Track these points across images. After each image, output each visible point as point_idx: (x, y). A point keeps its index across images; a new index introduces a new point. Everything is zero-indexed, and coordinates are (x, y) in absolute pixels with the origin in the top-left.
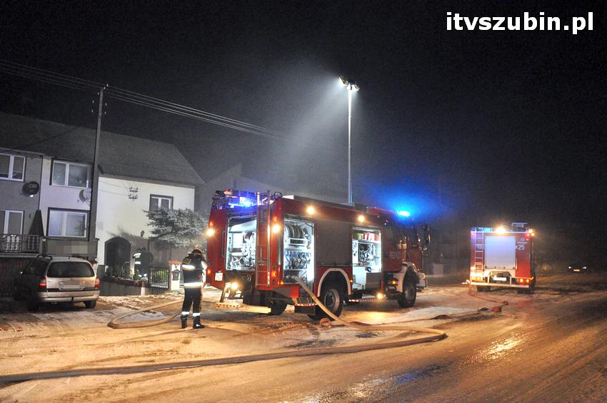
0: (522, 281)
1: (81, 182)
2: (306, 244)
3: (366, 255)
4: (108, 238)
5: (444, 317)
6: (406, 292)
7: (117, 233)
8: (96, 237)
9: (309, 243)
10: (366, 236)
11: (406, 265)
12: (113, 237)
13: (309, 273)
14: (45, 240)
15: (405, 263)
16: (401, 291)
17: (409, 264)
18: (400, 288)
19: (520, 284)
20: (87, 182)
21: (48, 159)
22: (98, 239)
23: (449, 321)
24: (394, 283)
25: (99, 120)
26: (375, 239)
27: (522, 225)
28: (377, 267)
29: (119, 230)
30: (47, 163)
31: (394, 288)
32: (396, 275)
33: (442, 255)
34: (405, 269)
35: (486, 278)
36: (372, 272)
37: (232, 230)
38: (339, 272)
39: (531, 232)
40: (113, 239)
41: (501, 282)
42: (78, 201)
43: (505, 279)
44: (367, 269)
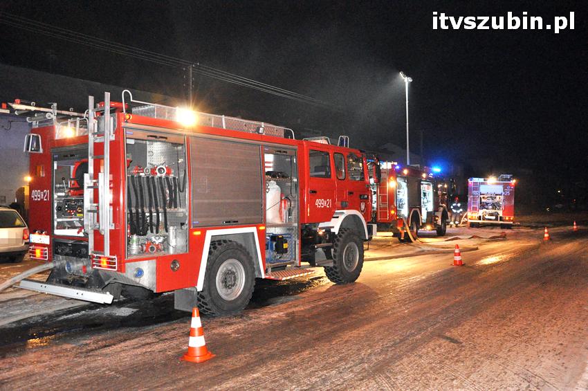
0: (507, 218)
6: (442, 226)
9: (405, 192)
13: (405, 211)
18: (440, 223)
19: (506, 220)
24: (437, 219)
27: (509, 176)
28: (431, 208)
31: (437, 222)
32: (438, 214)
34: (442, 209)
35: (480, 217)
36: (429, 211)
38: (417, 211)
39: (513, 182)
41: (490, 220)
43: (494, 218)
44: (427, 209)
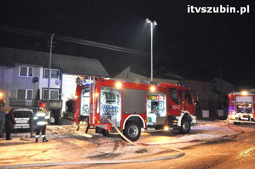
1: (56, 77)
2: (117, 102)
3: (157, 108)
4: (67, 100)
5: (197, 141)
6: (184, 126)
7: (71, 98)
8: (62, 100)
9: (118, 102)
10: (157, 98)
11: (183, 112)
12: (69, 99)
13: (118, 117)
14: (40, 101)
15: (182, 111)
16: (180, 126)
17: (185, 112)
18: (179, 124)
20: (59, 76)
21: (42, 68)
22: (63, 101)
23: (199, 143)
24: (175, 121)
25: (51, 50)
26: (164, 99)
28: (163, 114)
29: (72, 96)
30: (41, 70)
31: (176, 124)
32: (177, 118)
33: (223, 106)
34: (182, 114)
35: (237, 118)
36: (160, 116)
37: (84, 96)
38: (138, 116)
40: (69, 100)
41: (245, 120)
42: (55, 85)
44: (157, 115)
